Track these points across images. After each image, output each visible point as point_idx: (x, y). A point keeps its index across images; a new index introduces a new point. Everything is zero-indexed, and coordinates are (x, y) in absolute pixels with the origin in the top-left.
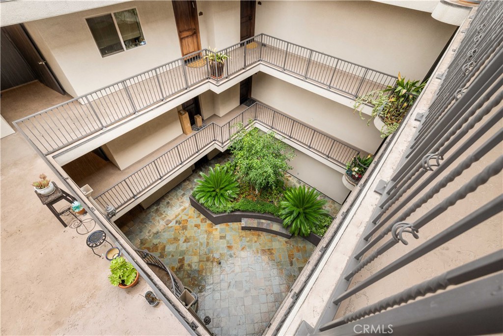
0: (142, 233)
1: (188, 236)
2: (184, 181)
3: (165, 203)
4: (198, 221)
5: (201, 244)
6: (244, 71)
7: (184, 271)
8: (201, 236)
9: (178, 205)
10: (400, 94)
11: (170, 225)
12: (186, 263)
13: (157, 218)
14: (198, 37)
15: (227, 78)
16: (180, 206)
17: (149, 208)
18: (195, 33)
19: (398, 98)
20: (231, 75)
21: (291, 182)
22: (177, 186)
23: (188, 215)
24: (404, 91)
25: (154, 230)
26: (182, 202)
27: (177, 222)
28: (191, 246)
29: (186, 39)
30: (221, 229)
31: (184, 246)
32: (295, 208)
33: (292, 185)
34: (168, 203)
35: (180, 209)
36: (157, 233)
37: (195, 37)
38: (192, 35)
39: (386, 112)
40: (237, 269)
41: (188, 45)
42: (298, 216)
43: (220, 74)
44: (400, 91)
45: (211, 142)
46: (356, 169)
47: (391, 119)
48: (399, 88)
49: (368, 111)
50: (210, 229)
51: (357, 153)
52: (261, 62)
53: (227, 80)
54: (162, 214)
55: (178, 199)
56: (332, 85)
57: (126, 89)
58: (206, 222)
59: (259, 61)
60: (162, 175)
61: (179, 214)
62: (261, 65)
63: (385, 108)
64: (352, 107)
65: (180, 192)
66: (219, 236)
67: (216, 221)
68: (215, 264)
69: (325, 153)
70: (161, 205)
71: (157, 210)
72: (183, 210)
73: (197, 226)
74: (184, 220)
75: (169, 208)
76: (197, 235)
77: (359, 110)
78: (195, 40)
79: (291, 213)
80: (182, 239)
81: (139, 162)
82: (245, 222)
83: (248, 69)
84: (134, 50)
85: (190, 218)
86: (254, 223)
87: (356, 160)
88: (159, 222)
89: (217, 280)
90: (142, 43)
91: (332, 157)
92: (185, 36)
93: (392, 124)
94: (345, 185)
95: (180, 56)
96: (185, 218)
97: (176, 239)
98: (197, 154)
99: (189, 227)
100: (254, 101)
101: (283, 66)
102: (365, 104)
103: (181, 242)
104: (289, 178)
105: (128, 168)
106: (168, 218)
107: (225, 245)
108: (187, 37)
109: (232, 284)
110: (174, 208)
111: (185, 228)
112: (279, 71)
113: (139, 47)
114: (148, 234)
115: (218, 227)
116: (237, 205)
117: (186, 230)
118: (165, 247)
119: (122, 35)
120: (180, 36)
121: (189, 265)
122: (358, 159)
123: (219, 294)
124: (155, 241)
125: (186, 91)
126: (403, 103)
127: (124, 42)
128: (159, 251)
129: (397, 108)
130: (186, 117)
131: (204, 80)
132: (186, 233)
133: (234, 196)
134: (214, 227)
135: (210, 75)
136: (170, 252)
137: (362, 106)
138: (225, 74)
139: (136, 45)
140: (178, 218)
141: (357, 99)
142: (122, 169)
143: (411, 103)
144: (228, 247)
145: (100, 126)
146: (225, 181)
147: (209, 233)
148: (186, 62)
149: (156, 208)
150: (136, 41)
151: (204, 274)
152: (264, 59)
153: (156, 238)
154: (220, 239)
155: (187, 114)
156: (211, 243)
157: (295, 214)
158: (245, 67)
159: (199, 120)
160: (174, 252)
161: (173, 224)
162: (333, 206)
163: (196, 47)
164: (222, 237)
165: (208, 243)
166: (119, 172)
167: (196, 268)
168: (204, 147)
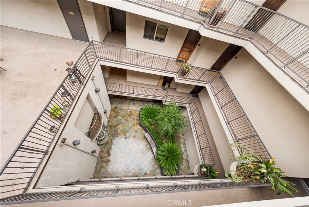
0: (118, 105)
1: (128, 119)
2: (146, 101)
3: (134, 103)
4: (136, 118)
5: (128, 126)
6: (196, 81)
7: (115, 128)
8: (131, 124)
9: (136, 107)
10: (260, 169)
11: (127, 110)
12: (118, 126)
13: (127, 105)
14: (190, 54)
15: (185, 78)
16: (137, 108)
17: (128, 99)
18: (191, 52)
19: (256, 169)
20: (188, 79)
21: (181, 140)
22: (143, 101)
23: (135, 113)
24: (264, 171)
25: (122, 107)
26: (138, 107)
27: (130, 112)
28: (125, 123)
29: (184, 52)
30: (139, 128)
31: (123, 121)
32: (167, 152)
33: (180, 142)
34: (135, 103)
35: (135, 109)
36: (122, 109)
37: (189, 53)
38: (189, 52)
39: (243, 167)
40: (128, 147)
41: (184, 55)
42: (164, 156)
43: (184, 75)
44: (262, 168)
45: (162, 97)
46: (205, 170)
47: (242, 173)
48: (264, 166)
49: (237, 154)
50: (136, 125)
51: (214, 164)
52: (209, 84)
53: (184, 79)
54: (129, 105)
55: (138, 105)
56: (230, 123)
57: (138, 53)
58: (137, 121)
59: (209, 82)
60: (145, 94)
61: (133, 110)
62: (208, 85)
63: (245, 164)
64: (230, 144)
65: (141, 104)
66: (135, 130)
67: (140, 125)
68: (125, 137)
69: (201, 146)
70: (132, 102)
71: (130, 102)
72: (136, 110)
73: (134, 119)
74: (132, 113)
75: (133, 105)
76: (130, 122)
77: (233, 148)
78: (188, 55)
79: (163, 152)
80: (125, 118)
81: (134, 83)
82: (147, 135)
83: (199, 82)
84: (158, 43)
85: (135, 114)
86: (149, 139)
87: (208, 166)
88: (126, 106)
89: (119, 142)
90: (163, 42)
91: (203, 151)
92: (185, 50)
93: (240, 176)
94: (195, 169)
95: (176, 57)
96: (134, 113)
97: (124, 117)
98: (153, 97)
99: (131, 117)
100: (197, 97)
101: (216, 93)
102: (238, 150)
103: (124, 119)
104: (182, 138)
105: (129, 82)
106: (129, 108)
107: (134, 135)
108: (186, 51)
109: (121, 149)
110: (134, 107)
111: (130, 116)
112: (213, 94)
113: (160, 43)
114: (119, 107)
115: (139, 127)
116: (150, 126)
117: (130, 117)
118: (119, 115)
119: (156, 33)
120: (182, 48)
121: (118, 128)
122: (210, 167)
123: (115, 147)
124: (119, 111)
125: (163, 71)
126: (257, 175)
127: (156, 37)
128: (116, 115)
129: (252, 173)
130: (162, 81)
131: (175, 72)
132: (129, 118)
133: (151, 122)
134: (137, 125)
135: (179, 72)
136: (118, 118)
137: (235, 148)
138: (185, 77)
139: (160, 41)
140: (132, 111)
141: (236, 142)
142: (127, 80)
143: (263, 182)
144: (134, 136)
145: (120, 61)
146: (154, 115)
147: (134, 125)
148: (177, 60)
149: (130, 101)
150: (162, 40)
151: (118, 136)
152: (211, 84)
153: (120, 110)
154: (135, 131)
155: (163, 80)
156: (131, 129)
157: (164, 154)
158: (199, 80)
159: (167, 85)
160: (119, 120)
161: (128, 111)
162: (187, 169)
163: (187, 57)
164: (136, 131)
165: (130, 128)
166: (125, 80)
167: (119, 132)
168: (158, 96)
